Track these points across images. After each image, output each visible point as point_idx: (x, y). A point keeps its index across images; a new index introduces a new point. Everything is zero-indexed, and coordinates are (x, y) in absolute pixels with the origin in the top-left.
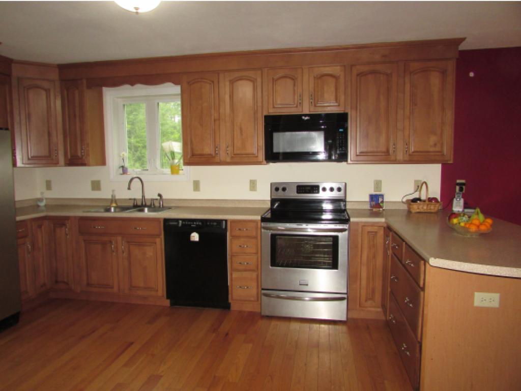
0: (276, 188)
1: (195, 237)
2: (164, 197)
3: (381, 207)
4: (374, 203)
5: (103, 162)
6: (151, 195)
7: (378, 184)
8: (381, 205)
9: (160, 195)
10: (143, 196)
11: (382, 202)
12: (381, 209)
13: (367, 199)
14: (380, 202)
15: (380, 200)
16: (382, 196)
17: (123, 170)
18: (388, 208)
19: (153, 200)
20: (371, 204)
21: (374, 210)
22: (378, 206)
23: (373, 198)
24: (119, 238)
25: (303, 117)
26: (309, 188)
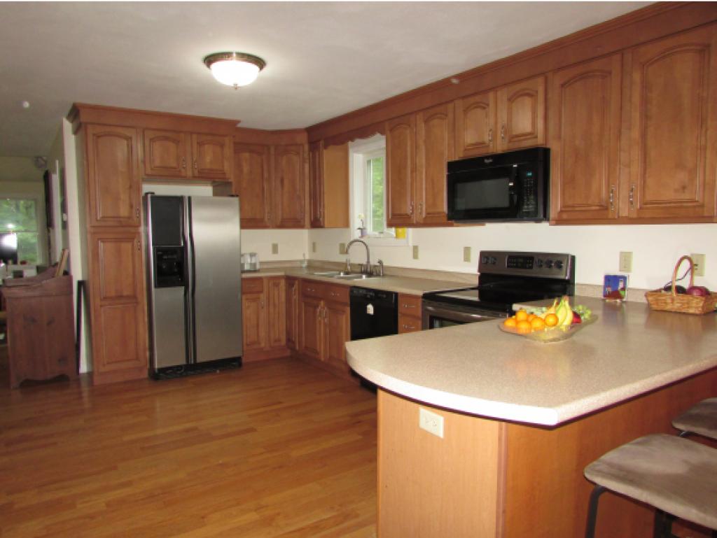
0: (486, 257)
1: (370, 309)
2: (385, 264)
3: (620, 297)
4: (609, 290)
5: (346, 224)
6: (374, 262)
7: (626, 259)
8: (622, 293)
9: (380, 262)
10: (368, 262)
11: (624, 289)
12: (618, 301)
13: (601, 282)
14: (619, 288)
15: (621, 285)
16: (624, 278)
17: (362, 233)
18: (630, 300)
19: (375, 266)
20: (605, 292)
21: (607, 301)
22: (616, 294)
23: (611, 280)
24: (322, 303)
26: (521, 260)
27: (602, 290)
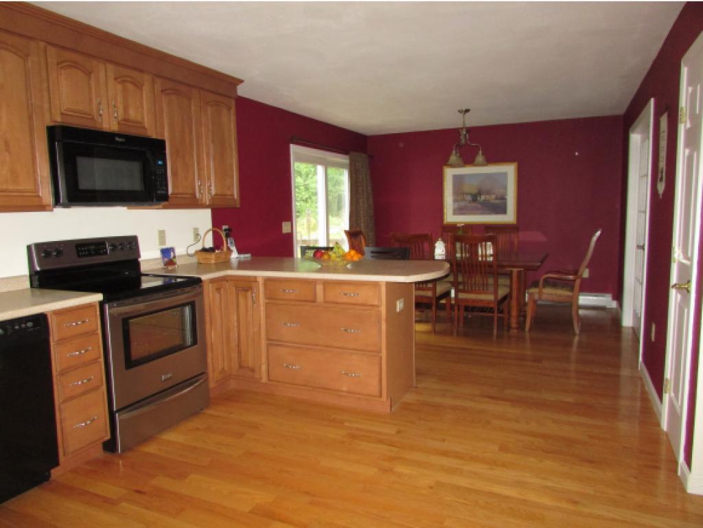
4: (166, 260)
7: (162, 235)
8: (174, 260)
14: (172, 257)
15: (172, 254)
16: (172, 249)
20: (164, 262)
21: (169, 267)
22: (172, 262)
23: (164, 253)
25: (117, 139)
26: (93, 247)
27: (161, 260)
